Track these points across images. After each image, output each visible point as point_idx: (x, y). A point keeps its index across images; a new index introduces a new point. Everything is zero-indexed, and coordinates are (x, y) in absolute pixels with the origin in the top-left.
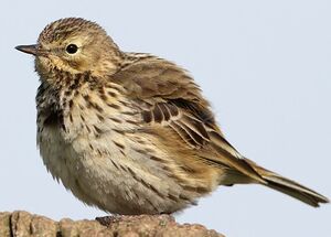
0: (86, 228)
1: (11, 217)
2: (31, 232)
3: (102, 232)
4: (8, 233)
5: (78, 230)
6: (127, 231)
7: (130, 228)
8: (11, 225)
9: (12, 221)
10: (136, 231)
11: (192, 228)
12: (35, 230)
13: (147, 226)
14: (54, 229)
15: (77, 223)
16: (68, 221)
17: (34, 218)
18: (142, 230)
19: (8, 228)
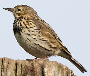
0: (24, 62)
1: (2, 59)
2: (8, 63)
3: (28, 63)
4: (2, 64)
5: (21, 63)
6: (35, 63)
7: (36, 62)
8: (2, 61)
9: (3, 60)
10: (38, 63)
11: (54, 62)
12: (9, 63)
13: (41, 62)
14: (15, 63)
15: (21, 61)
16: (19, 60)
17: (9, 59)
18: (40, 63)
19: (2, 62)
